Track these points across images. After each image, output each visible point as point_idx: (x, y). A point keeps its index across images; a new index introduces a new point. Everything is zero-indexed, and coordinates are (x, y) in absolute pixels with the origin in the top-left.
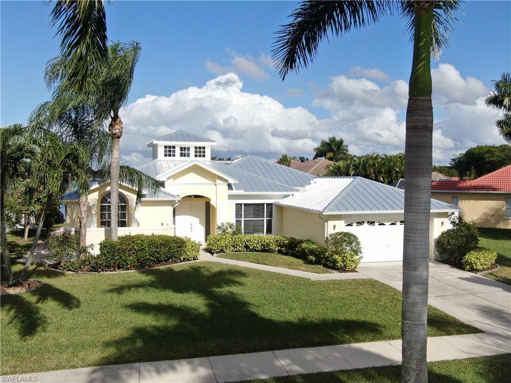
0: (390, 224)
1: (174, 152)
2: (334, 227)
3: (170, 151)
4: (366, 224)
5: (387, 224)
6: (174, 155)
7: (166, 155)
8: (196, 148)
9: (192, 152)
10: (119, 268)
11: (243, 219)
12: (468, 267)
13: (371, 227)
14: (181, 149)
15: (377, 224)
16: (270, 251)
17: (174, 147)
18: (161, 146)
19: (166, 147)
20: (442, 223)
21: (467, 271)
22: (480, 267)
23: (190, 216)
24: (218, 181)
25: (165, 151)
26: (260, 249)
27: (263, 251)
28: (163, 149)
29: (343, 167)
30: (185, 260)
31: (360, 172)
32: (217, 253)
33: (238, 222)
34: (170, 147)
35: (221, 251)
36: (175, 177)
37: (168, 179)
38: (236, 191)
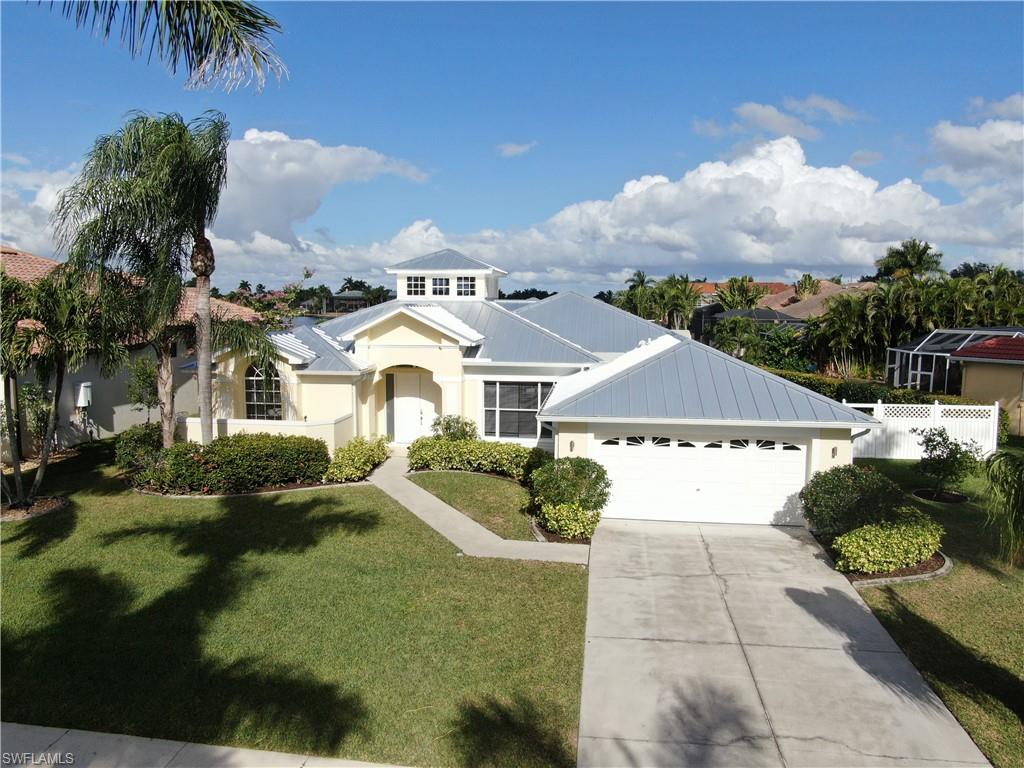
0: (707, 446)
1: (423, 286)
2: (572, 445)
3: (416, 286)
4: (648, 444)
5: (700, 445)
6: (423, 293)
7: (410, 293)
8: (459, 279)
9: (453, 286)
10: (192, 489)
11: (498, 410)
12: (840, 563)
13: (661, 449)
14: (435, 281)
15: (674, 444)
16: (503, 474)
17: (423, 279)
18: (401, 278)
19: (409, 279)
20: (834, 451)
21: (839, 570)
22: (869, 568)
23: (418, 399)
24: (445, 342)
25: (409, 286)
26: (489, 468)
27: (493, 471)
28: (406, 282)
29: (856, 302)
30: (330, 481)
31: (887, 312)
32: (417, 470)
33: (490, 415)
34: (416, 279)
35: (426, 466)
36: (373, 333)
37: (358, 336)
38: (478, 360)
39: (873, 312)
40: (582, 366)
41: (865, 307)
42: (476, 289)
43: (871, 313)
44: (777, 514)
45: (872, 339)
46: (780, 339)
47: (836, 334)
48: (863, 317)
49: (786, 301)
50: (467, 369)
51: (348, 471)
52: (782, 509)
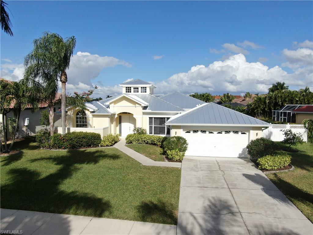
0: (217, 133)
1: (130, 90)
2: (176, 133)
3: (128, 90)
4: (199, 132)
5: (215, 133)
6: (130, 92)
7: (126, 92)
8: (142, 88)
9: (140, 89)
10: (59, 148)
11: (153, 126)
12: (260, 167)
13: (203, 134)
14: (134, 88)
15: (207, 132)
16: (155, 144)
17: (130, 88)
18: (124, 87)
19: (126, 88)
20: (257, 134)
21: (259, 169)
22: (268, 168)
23: (129, 123)
24: (137, 105)
25: (126, 90)
26: (150, 142)
27: (152, 144)
28: (125, 89)
29: (263, 98)
30: (102, 146)
31: (272, 101)
32: (128, 143)
33: (151, 128)
34: (128, 88)
35: (131, 142)
36: (115, 102)
37: (111, 103)
38: (147, 111)
39: (268, 101)
40: (179, 112)
41: (266, 100)
42: (147, 91)
43: (267, 101)
44: (240, 154)
45: (268, 109)
46: (240, 110)
47: (257, 108)
48: (265, 103)
50: (144, 113)
51: (107, 143)
52: (241, 153)
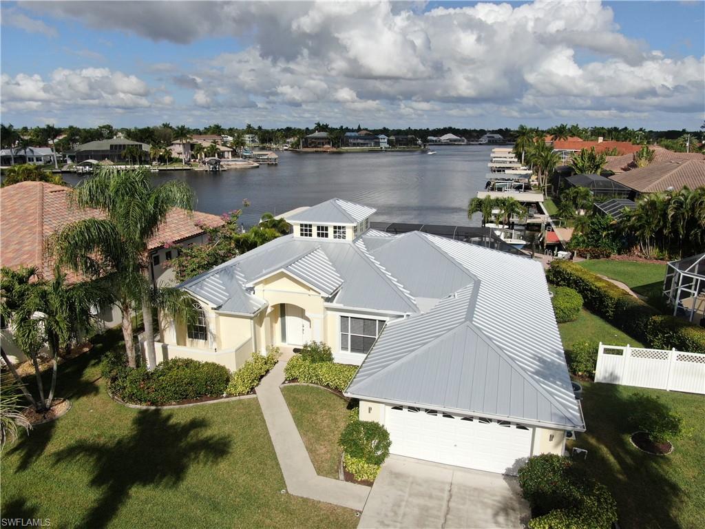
0: (462, 419)
1: (311, 231)
2: (369, 410)
3: (306, 230)
5: (458, 418)
6: (311, 235)
7: (302, 235)
8: (335, 227)
9: (331, 231)
11: (350, 334)
13: (431, 417)
14: (318, 228)
15: (440, 415)
17: (310, 226)
18: (297, 225)
19: (302, 225)
20: (551, 437)
23: (301, 319)
25: (302, 230)
28: (299, 228)
29: (661, 202)
30: (229, 395)
31: (683, 214)
32: (290, 381)
33: (344, 337)
34: (306, 226)
35: (295, 380)
36: (267, 281)
37: (256, 284)
38: (334, 304)
39: (673, 213)
41: (667, 208)
42: (346, 235)
43: (671, 213)
45: (670, 233)
47: (642, 227)
48: (665, 215)
49: (625, 165)
50: (327, 309)
51: (240, 389)
